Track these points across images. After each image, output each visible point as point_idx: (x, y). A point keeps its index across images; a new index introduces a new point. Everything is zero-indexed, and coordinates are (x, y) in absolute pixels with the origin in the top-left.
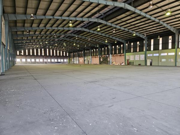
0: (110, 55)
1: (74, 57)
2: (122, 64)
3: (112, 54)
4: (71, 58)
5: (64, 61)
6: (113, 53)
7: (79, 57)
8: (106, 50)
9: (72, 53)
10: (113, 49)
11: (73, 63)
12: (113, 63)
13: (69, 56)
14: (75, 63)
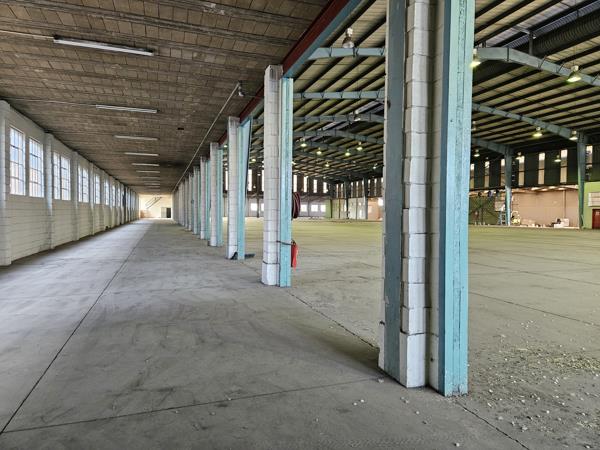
0: (508, 190)
1: (348, 195)
2: (557, 226)
3: (514, 185)
4: (336, 202)
5: (309, 208)
6: (521, 182)
7: (367, 197)
8: (487, 172)
9: (339, 182)
10: (521, 169)
11: (343, 216)
12: (515, 221)
13: (332, 195)
14: (352, 216)
